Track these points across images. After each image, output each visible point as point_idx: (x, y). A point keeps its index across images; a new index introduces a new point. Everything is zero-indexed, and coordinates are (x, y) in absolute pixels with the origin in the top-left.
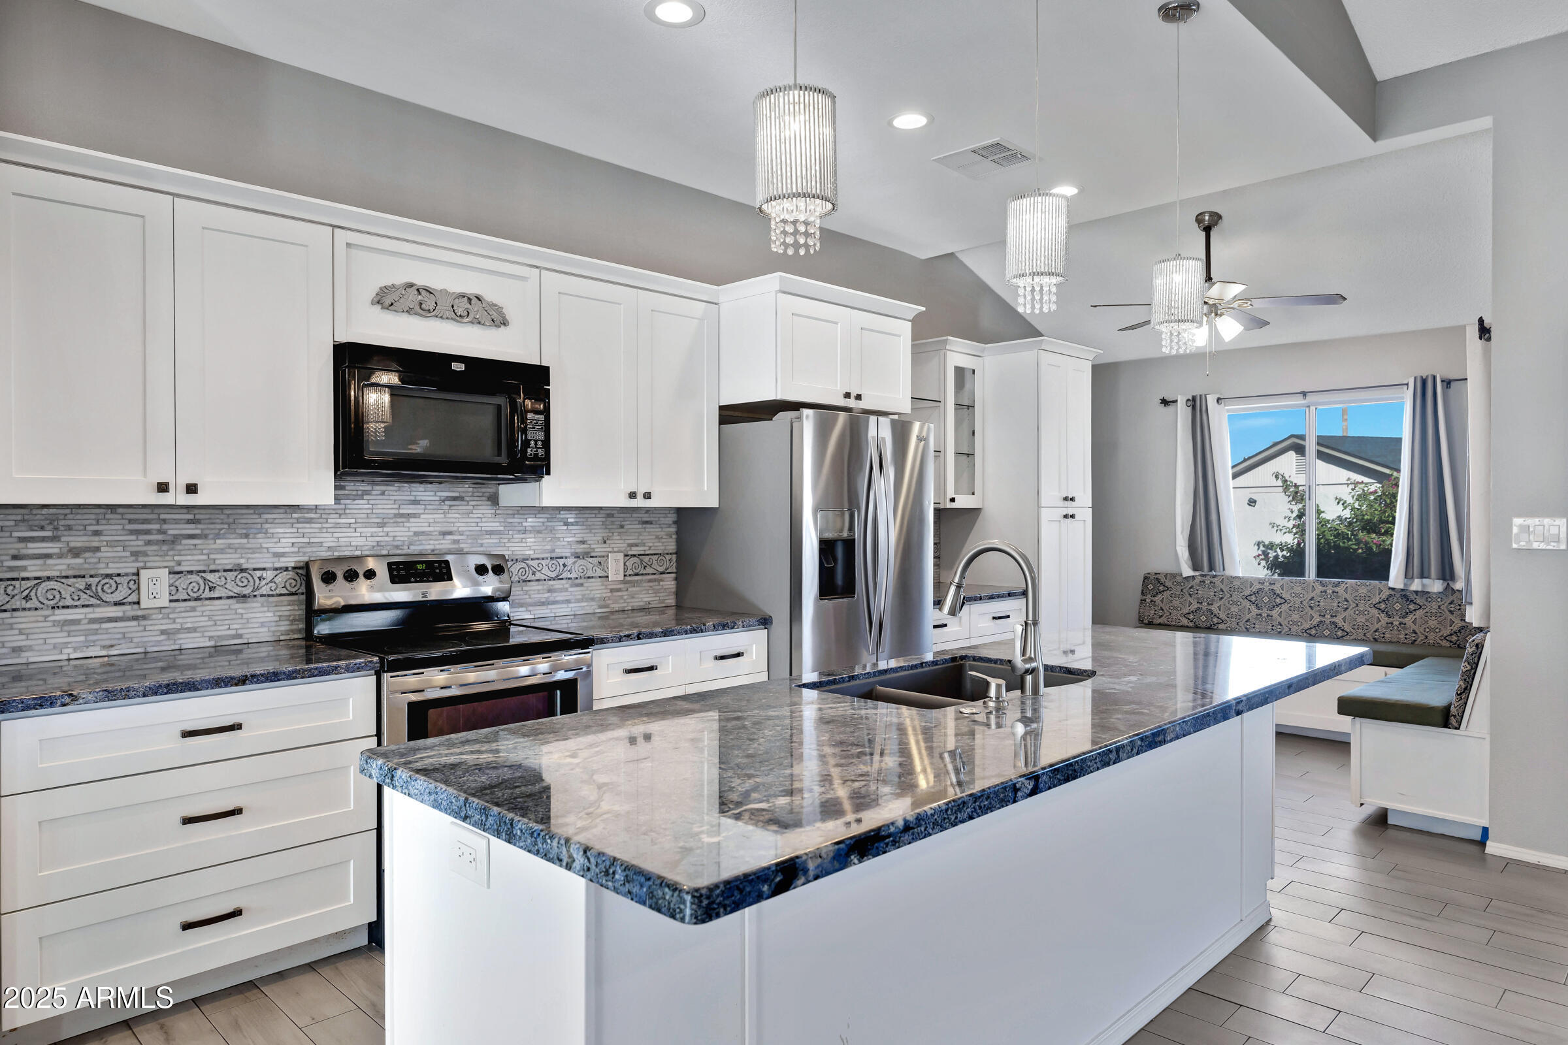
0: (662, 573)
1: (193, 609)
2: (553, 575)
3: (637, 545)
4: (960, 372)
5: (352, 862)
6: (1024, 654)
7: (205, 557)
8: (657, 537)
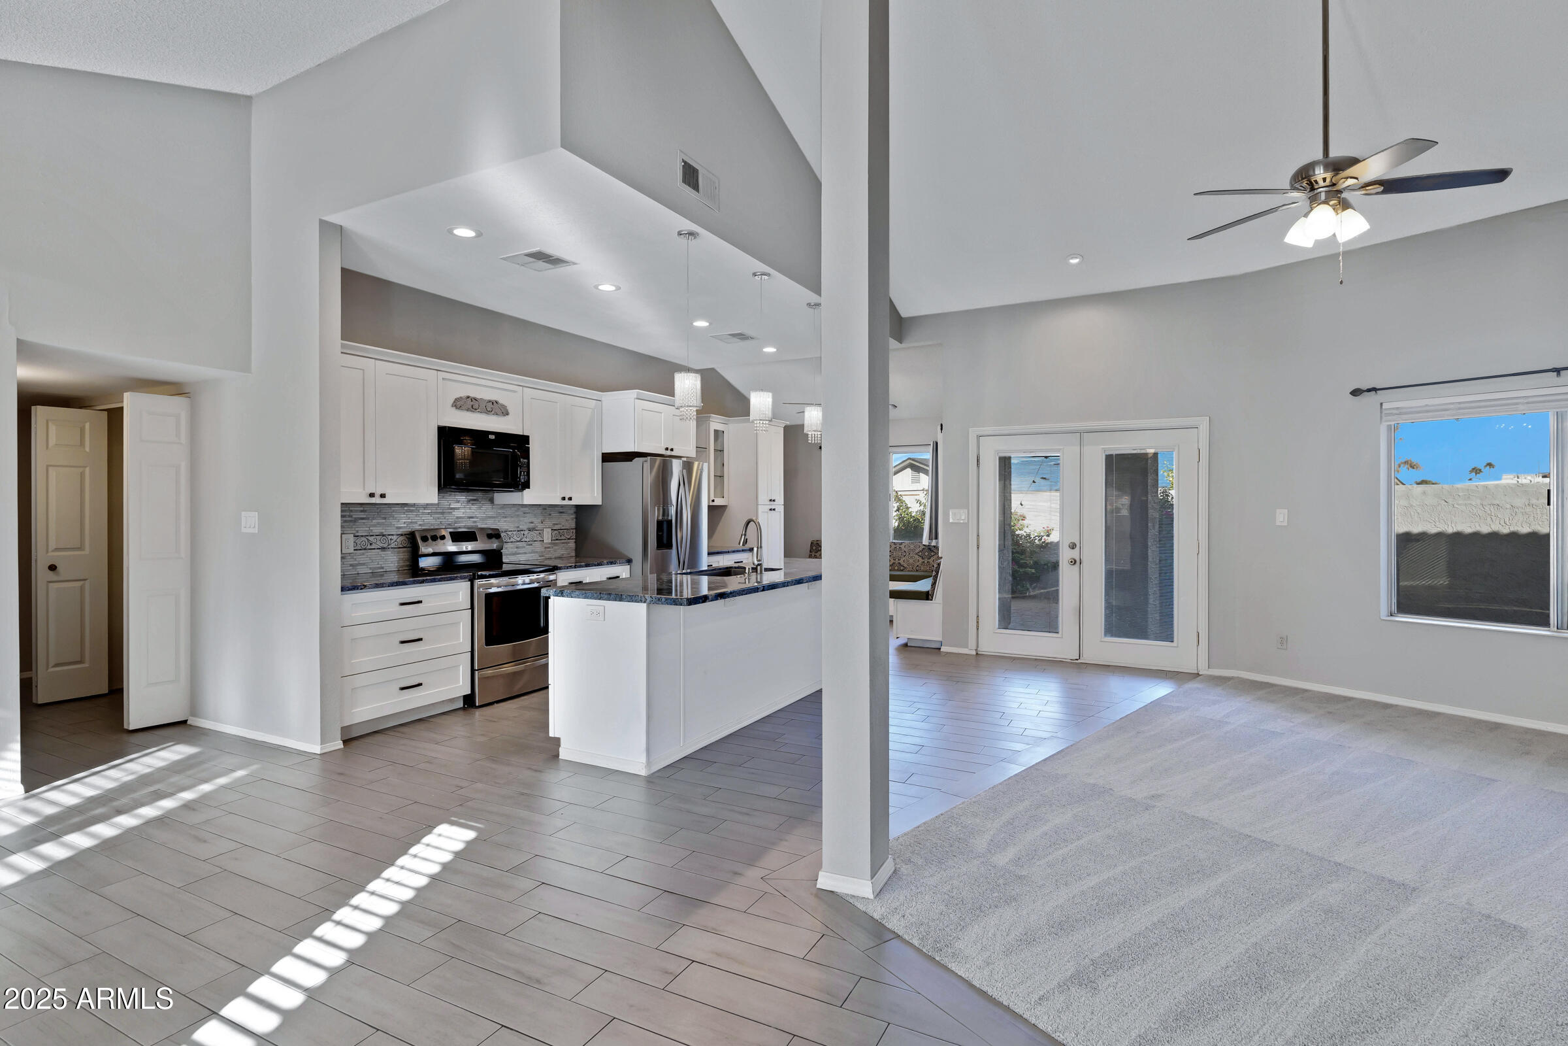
0: (569, 539)
1: (363, 554)
2: (519, 539)
3: (557, 524)
4: (716, 432)
5: (461, 666)
6: (757, 558)
7: (367, 529)
8: (567, 520)
